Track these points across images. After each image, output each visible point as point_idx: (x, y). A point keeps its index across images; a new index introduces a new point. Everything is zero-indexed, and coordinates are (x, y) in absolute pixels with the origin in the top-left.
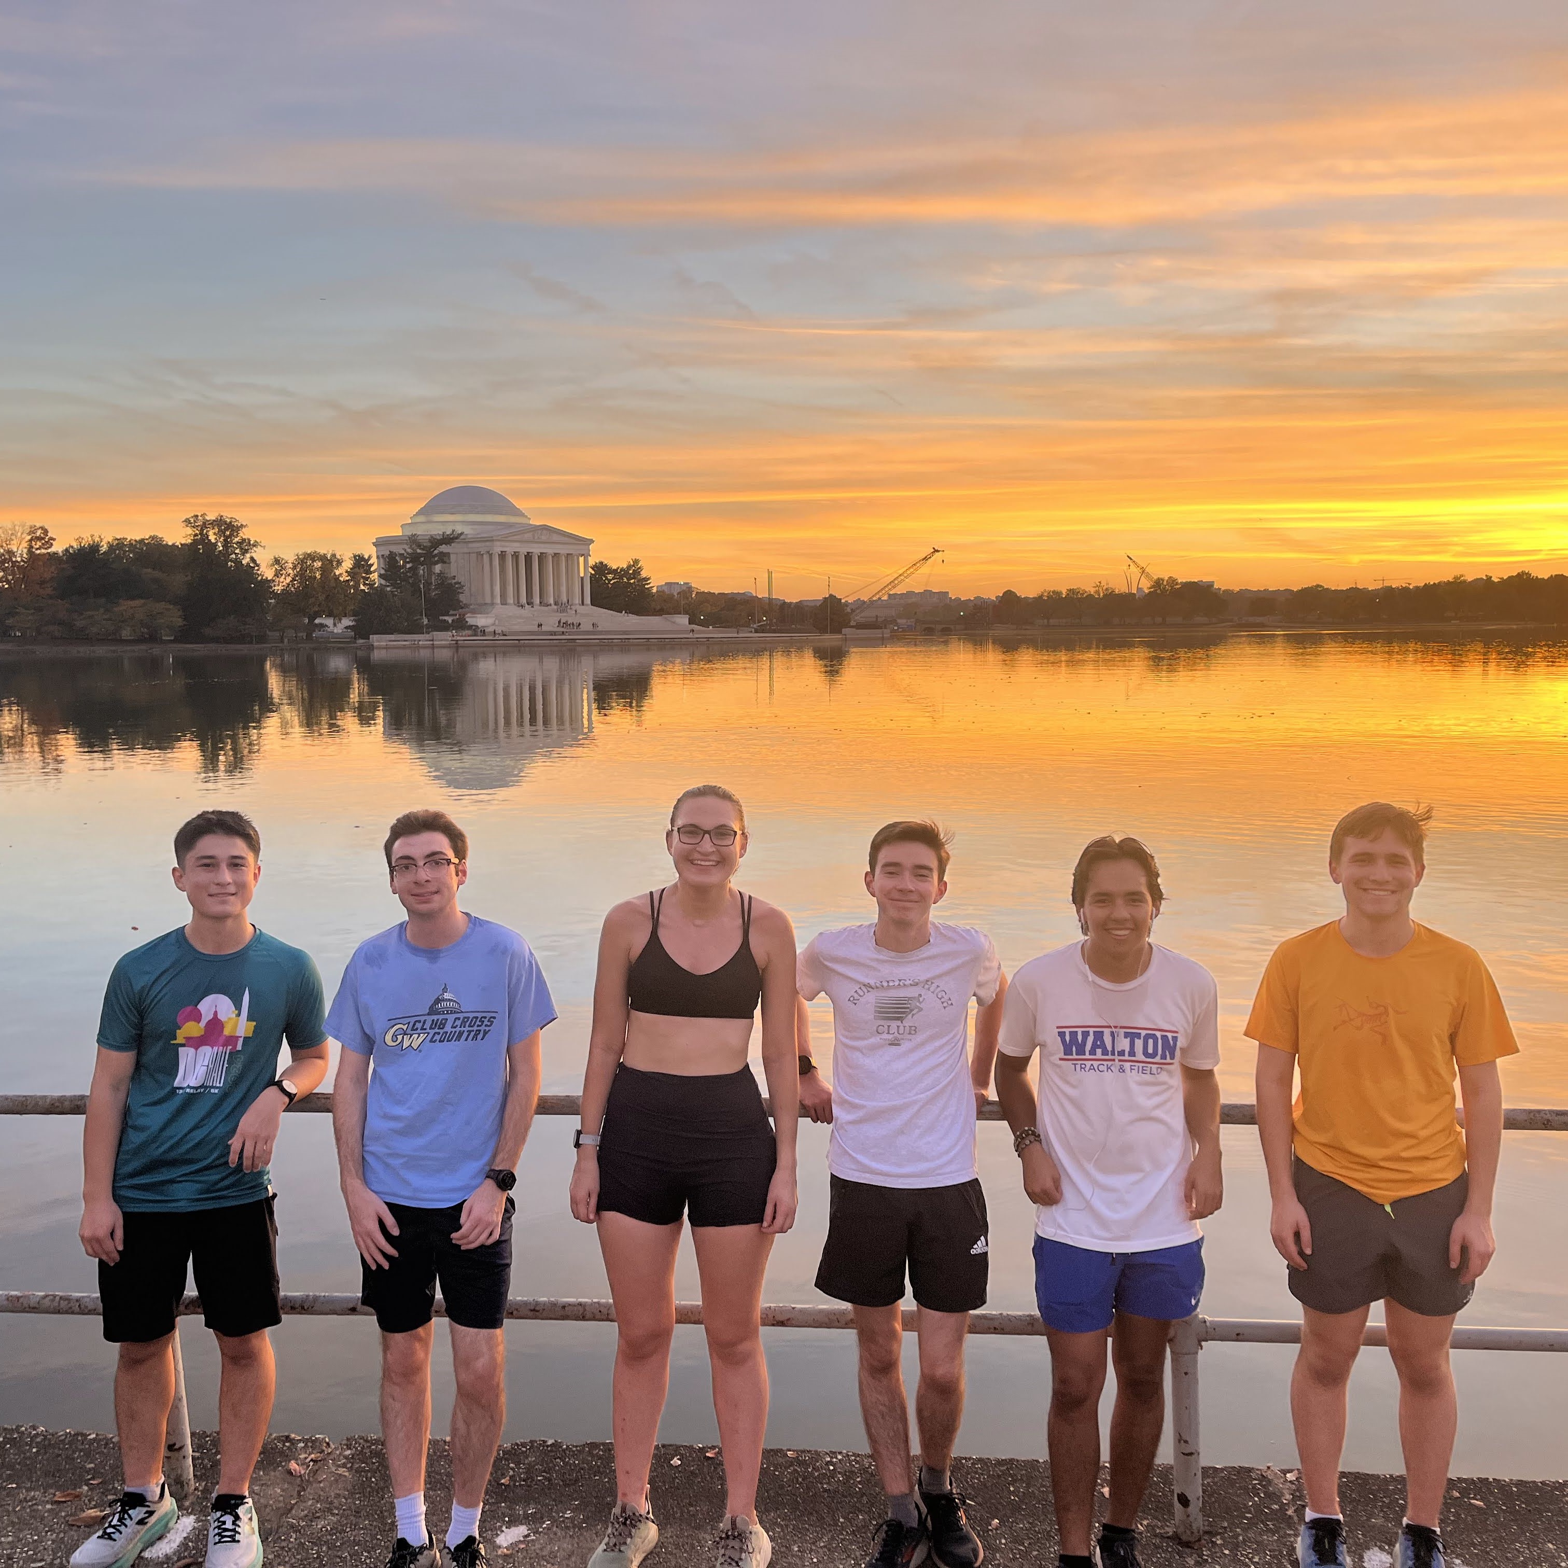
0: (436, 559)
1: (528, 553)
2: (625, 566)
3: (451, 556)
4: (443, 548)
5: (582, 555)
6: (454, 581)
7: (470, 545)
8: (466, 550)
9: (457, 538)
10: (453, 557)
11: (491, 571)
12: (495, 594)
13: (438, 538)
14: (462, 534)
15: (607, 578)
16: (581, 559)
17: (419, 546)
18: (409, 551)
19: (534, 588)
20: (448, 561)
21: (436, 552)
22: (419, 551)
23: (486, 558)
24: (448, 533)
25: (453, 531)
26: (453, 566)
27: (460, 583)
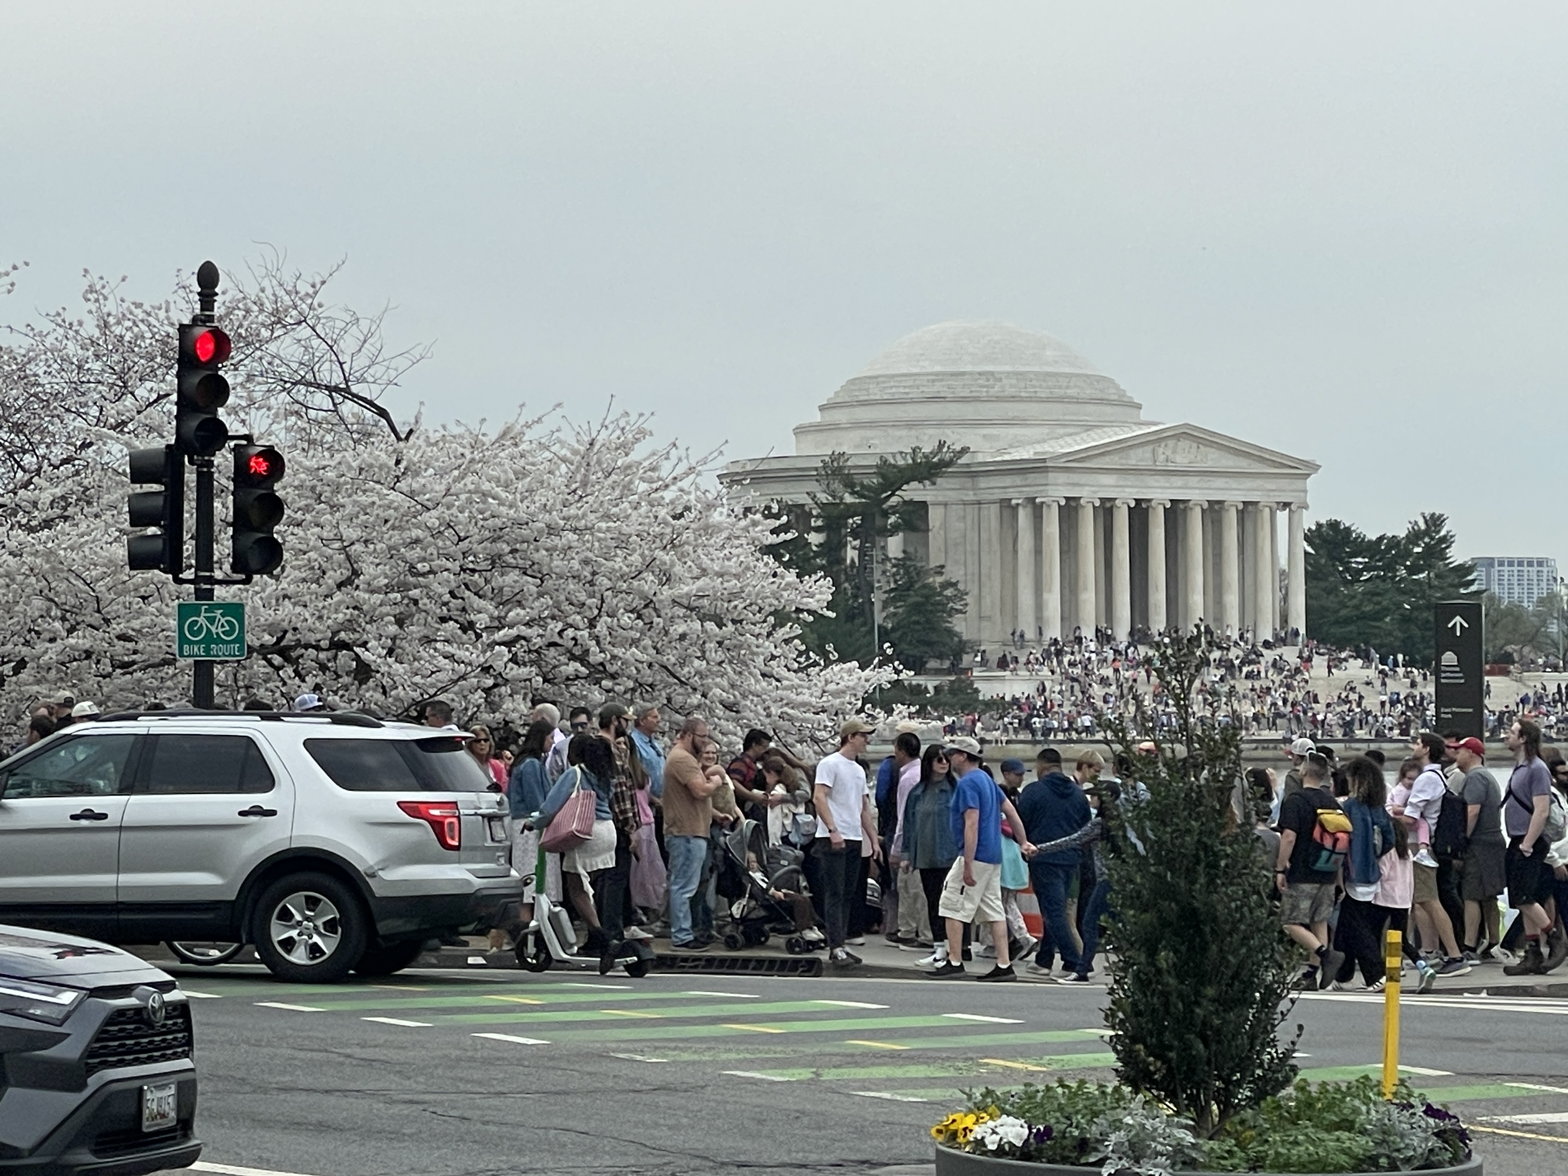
0: (892, 519)
1: (1138, 501)
2: (1402, 534)
3: (931, 509)
4: (913, 492)
5: (1286, 505)
6: (939, 579)
7: (983, 482)
8: (970, 496)
9: (950, 463)
10: (935, 516)
11: (1038, 551)
12: (1046, 614)
13: (901, 462)
14: (965, 450)
15: (1348, 569)
16: (1282, 516)
17: (850, 484)
18: (823, 498)
19: (1152, 600)
20: (923, 527)
21: (894, 500)
22: (849, 499)
23: (1024, 517)
24: (927, 450)
25: (941, 445)
26: (935, 539)
27: (954, 585)
